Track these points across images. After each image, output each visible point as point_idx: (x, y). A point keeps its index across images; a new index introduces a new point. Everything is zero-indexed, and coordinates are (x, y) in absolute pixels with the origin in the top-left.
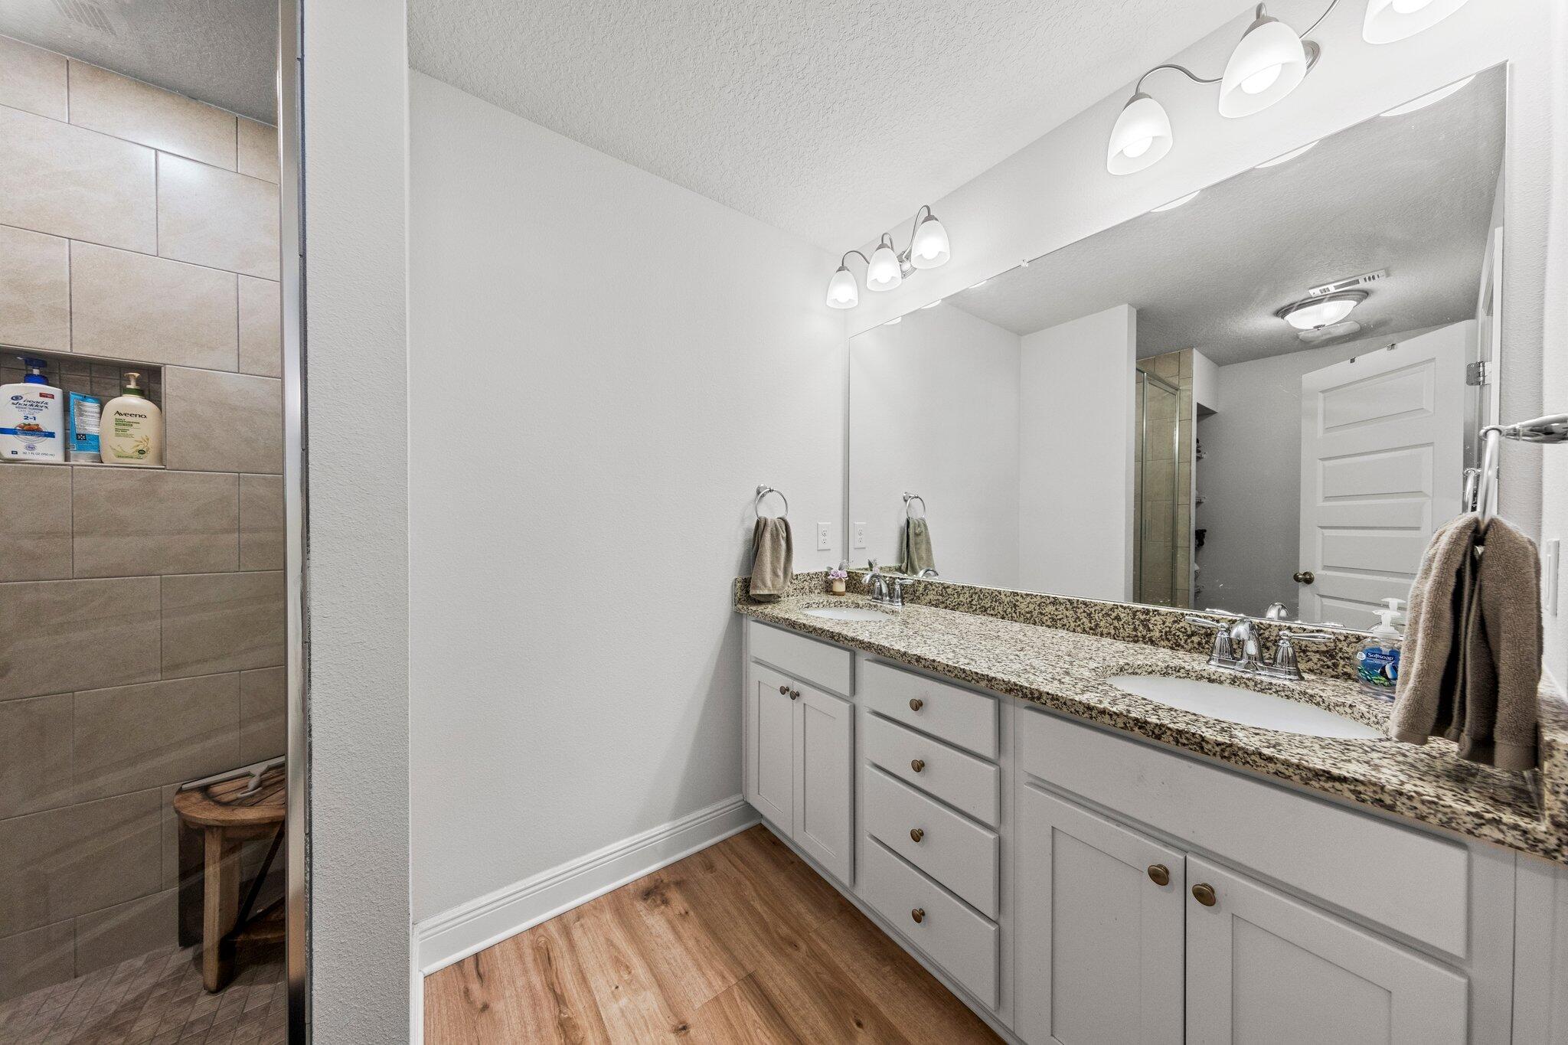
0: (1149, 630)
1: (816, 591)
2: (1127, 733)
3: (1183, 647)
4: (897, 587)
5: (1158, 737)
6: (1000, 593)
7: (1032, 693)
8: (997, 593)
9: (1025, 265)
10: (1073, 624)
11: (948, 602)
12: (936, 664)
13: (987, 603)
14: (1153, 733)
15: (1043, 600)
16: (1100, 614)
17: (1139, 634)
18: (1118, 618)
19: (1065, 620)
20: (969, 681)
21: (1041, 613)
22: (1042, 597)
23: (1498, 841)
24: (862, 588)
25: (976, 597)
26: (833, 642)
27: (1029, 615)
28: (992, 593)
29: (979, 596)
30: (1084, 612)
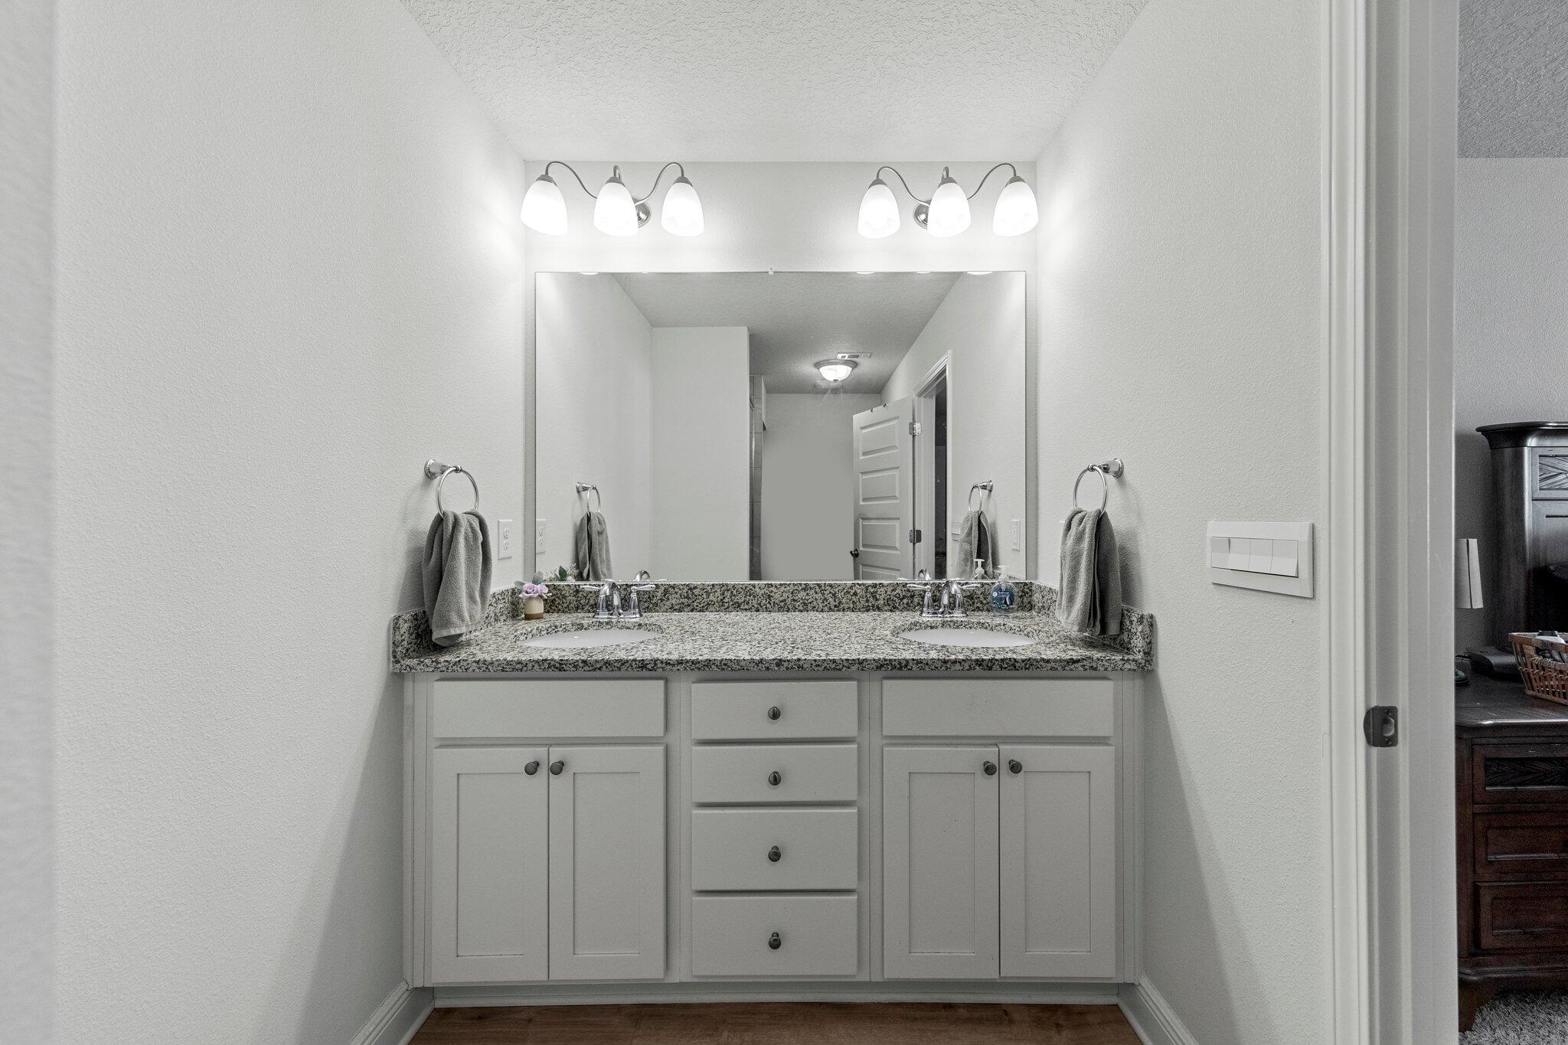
0: (877, 600)
1: (502, 618)
2: (971, 673)
3: (898, 608)
4: (634, 596)
5: (990, 669)
6: (754, 587)
7: (900, 663)
8: (751, 587)
9: (771, 273)
10: (821, 605)
11: (695, 604)
12: (801, 663)
13: (740, 598)
14: (988, 666)
15: (796, 588)
16: (843, 593)
17: (870, 604)
18: (855, 594)
19: (815, 603)
21: (794, 600)
22: (795, 585)
23: (1130, 670)
24: (565, 605)
25: (728, 594)
26: (645, 673)
27: (782, 604)
28: (746, 587)
29: (732, 592)
30: (830, 593)
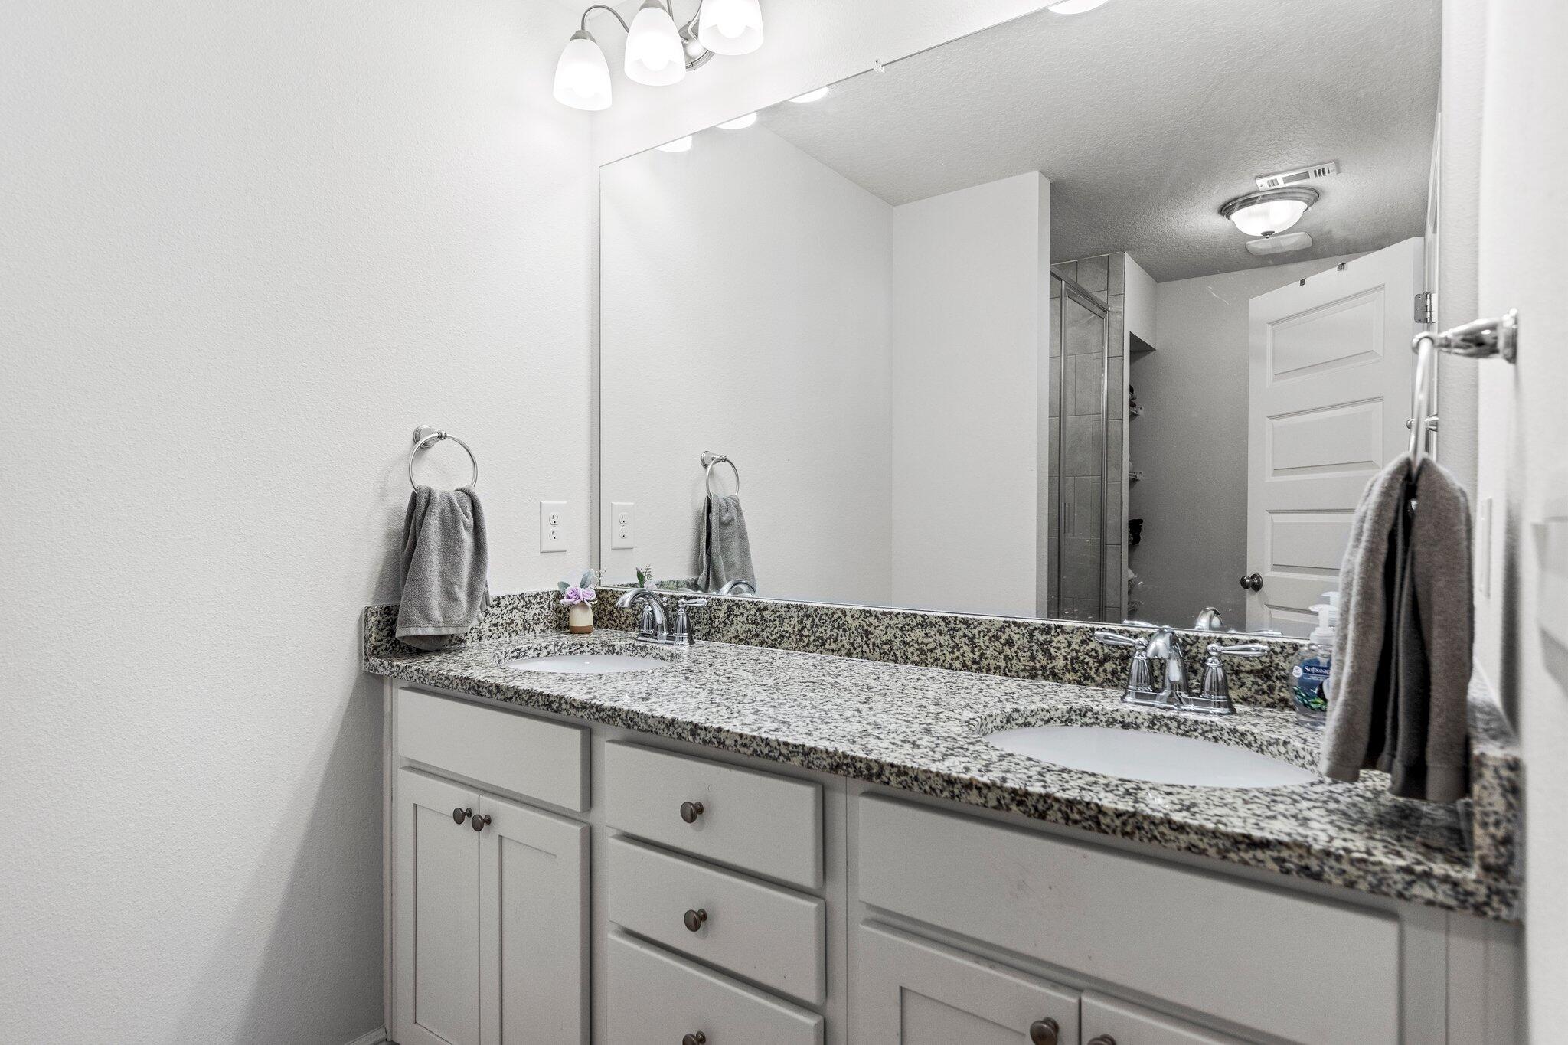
0: (1051, 658)
1: (538, 628)
2: (1001, 815)
3: (1093, 680)
4: (681, 613)
5: (1042, 816)
6: (845, 614)
7: (869, 768)
8: (840, 614)
9: (879, 69)
10: (949, 657)
11: (766, 634)
12: (722, 736)
13: (825, 632)
14: (1036, 809)
15: (908, 621)
16: (987, 638)
17: (1038, 665)
18: (1010, 642)
19: (938, 651)
20: (776, 759)
21: (904, 643)
22: (906, 616)
23: (1430, 903)
24: (623, 619)
25: (808, 622)
27: (886, 647)
28: (833, 613)
29: (813, 620)
30: (965, 635)
